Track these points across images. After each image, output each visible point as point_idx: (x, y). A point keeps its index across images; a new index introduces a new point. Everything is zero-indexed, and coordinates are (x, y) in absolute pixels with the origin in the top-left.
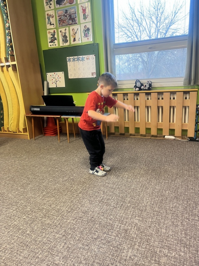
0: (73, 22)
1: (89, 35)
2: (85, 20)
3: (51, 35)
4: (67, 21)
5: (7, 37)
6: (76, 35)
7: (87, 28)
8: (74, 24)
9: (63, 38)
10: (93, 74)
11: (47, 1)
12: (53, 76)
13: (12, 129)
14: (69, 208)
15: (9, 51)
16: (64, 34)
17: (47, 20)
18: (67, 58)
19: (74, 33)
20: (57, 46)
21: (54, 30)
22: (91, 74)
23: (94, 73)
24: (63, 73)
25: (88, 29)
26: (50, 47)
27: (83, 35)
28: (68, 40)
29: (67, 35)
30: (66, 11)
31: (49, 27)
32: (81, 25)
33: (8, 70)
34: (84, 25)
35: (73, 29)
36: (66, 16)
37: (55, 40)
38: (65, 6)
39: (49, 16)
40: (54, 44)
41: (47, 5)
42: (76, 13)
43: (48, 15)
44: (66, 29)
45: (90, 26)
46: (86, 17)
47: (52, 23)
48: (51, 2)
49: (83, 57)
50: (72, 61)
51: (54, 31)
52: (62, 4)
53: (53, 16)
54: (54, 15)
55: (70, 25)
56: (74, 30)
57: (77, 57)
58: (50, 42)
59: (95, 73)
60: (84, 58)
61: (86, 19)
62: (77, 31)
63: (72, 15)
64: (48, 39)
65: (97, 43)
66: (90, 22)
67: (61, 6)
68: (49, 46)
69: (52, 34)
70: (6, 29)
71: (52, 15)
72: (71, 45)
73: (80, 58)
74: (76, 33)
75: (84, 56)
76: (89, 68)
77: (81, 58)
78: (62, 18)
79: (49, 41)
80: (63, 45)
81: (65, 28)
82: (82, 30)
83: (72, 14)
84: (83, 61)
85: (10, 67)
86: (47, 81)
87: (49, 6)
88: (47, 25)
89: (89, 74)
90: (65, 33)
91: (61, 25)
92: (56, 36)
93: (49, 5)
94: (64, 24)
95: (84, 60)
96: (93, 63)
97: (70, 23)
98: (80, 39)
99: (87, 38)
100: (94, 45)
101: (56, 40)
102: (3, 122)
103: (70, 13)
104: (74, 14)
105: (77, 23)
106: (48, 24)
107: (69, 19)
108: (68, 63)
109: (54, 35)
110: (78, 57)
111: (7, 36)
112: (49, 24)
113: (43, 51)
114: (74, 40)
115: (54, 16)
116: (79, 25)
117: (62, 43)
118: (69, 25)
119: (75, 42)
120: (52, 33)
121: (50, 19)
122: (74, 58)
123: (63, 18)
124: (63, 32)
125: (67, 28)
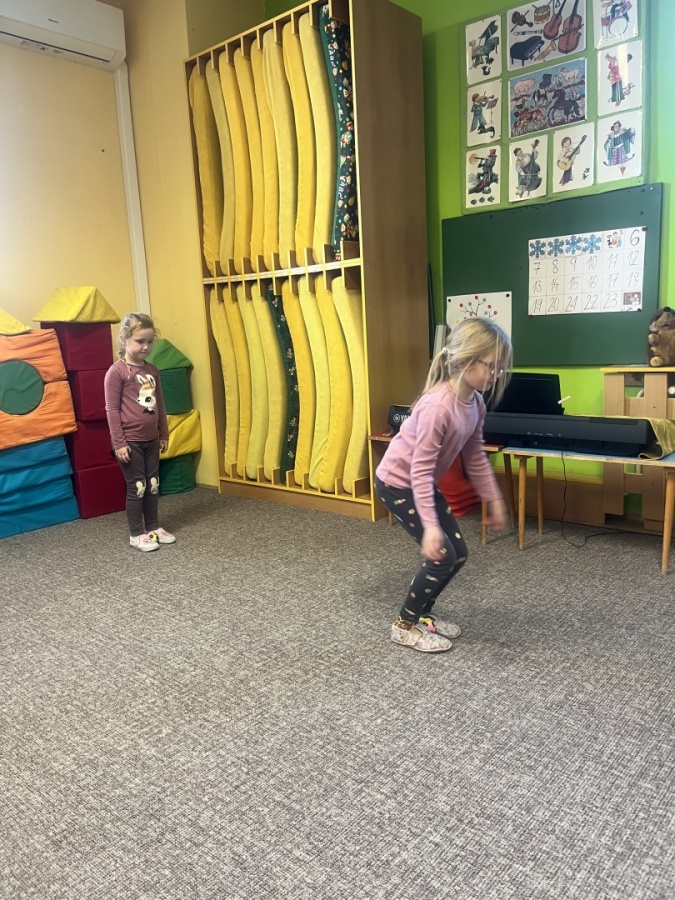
0: (567, 113)
1: (629, 155)
2: (618, 104)
3: (480, 166)
4: (544, 112)
5: (342, 178)
6: (577, 158)
7: (622, 132)
8: (572, 121)
9: (523, 174)
10: (627, 299)
11: (479, 52)
12: (469, 308)
13: (321, 481)
14: (613, 837)
15: (343, 226)
16: (527, 160)
17: (470, 116)
18: (531, 242)
19: (569, 154)
20: (497, 201)
21: (492, 148)
22: (620, 299)
23: (633, 294)
24: (508, 295)
25: (628, 136)
26: (473, 206)
27: (603, 155)
28: (540, 180)
29: (541, 161)
30: (547, 78)
31: (474, 137)
32: (600, 122)
33: (329, 287)
34: (612, 121)
35: (566, 139)
36: (545, 96)
37: (491, 182)
38: (542, 61)
39: (479, 103)
40: (486, 196)
41: (475, 65)
42: (582, 82)
43: (475, 98)
44: (537, 142)
45: (634, 122)
46: (621, 93)
47: (486, 127)
48: (492, 55)
49: (592, 237)
50: (550, 253)
51: (493, 155)
52: (531, 57)
53: (496, 100)
54: (498, 96)
55: (556, 124)
56: (568, 142)
57: (569, 237)
58: (471, 192)
59: (639, 293)
60: (599, 240)
61: (623, 98)
62: (581, 147)
63: (567, 91)
64: (467, 179)
65: (659, 181)
66: (637, 109)
67: (528, 63)
68: (469, 205)
69: (484, 161)
70: (339, 152)
71: (492, 97)
72: (550, 195)
73: (579, 240)
74: (576, 151)
75: (598, 234)
76: (614, 277)
77: (586, 240)
78: (526, 105)
79: (469, 186)
80: (519, 199)
81: (534, 139)
82: (603, 138)
83: (569, 86)
84: (591, 252)
85: (340, 275)
86: (445, 324)
87: (484, 68)
88: (469, 134)
89: (612, 298)
90: (533, 157)
91: (519, 129)
92: (496, 169)
93: (482, 63)
94: (530, 126)
95: (598, 248)
96: (634, 256)
97: (558, 119)
98: (591, 174)
99: (617, 167)
100: (644, 191)
101: (496, 181)
102: (295, 454)
103: (560, 85)
104: (574, 85)
105: (583, 118)
106: (473, 129)
107: (553, 104)
108: (532, 260)
109: (488, 166)
110: (573, 238)
111: (342, 175)
112: (477, 131)
113: (443, 221)
114: (567, 177)
115: (499, 103)
116: (592, 124)
117: (516, 191)
118: (551, 126)
119: (569, 186)
120: (482, 159)
121: (481, 110)
122: (557, 241)
123: (529, 103)
124: (524, 152)
125: (543, 139)
